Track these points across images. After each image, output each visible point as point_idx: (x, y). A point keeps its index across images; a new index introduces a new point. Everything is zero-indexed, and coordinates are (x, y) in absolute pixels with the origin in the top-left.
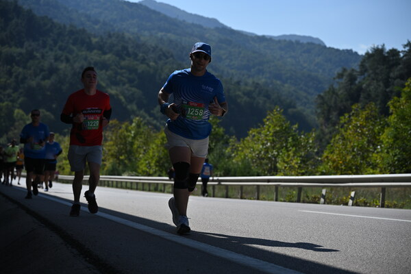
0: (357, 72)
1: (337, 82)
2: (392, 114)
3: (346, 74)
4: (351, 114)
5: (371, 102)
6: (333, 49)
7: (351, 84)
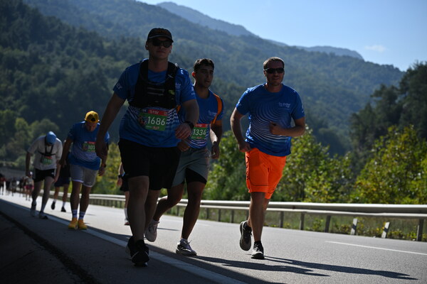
0: (397, 89)
1: (375, 101)
3: (386, 91)
4: (387, 137)
5: (411, 125)
6: (371, 63)
7: (390, 103)
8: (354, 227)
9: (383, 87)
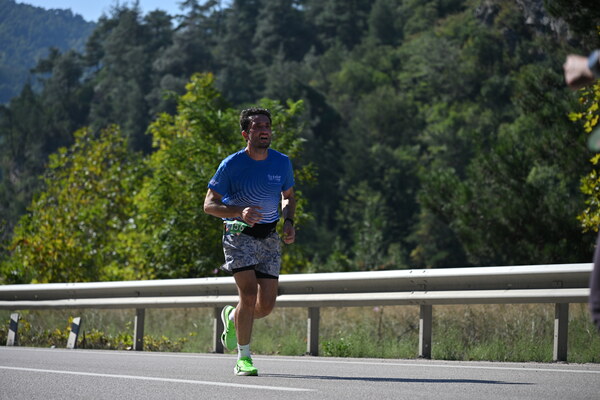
0: (80, 57)
1: (40, 80)
2: (157, 149)
3: (60, 61)
4: (73, 149)
5: (114, 125)
6: (30, 6)
7: (69, 85)
8: (14, 326)
9: (55, 54)
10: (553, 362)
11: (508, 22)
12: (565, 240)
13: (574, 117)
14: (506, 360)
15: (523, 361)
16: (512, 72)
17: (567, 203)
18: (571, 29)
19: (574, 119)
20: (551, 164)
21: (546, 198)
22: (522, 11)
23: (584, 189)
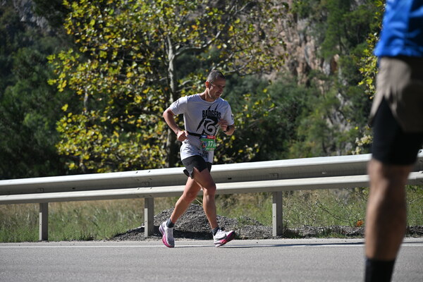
10: (39, 241)
11: (10, 20)
12: (48, 161)
13: (51, 82)
14: (10, 242)
15: (20, 242)
16: (13, 53)
17: (49, 137)
18: (50, 25)
19: (51, 84)
20: (38, 112)
21: (35, 134)
22: (18, 13)
23: (59, 129)
